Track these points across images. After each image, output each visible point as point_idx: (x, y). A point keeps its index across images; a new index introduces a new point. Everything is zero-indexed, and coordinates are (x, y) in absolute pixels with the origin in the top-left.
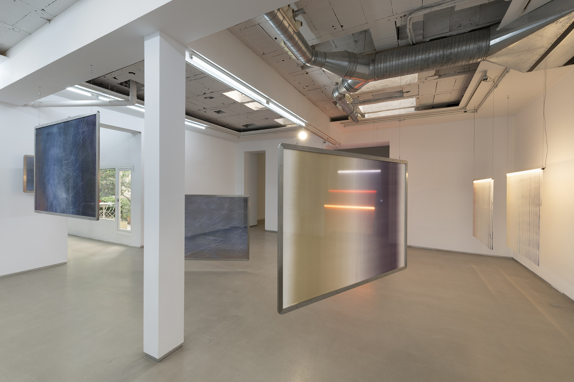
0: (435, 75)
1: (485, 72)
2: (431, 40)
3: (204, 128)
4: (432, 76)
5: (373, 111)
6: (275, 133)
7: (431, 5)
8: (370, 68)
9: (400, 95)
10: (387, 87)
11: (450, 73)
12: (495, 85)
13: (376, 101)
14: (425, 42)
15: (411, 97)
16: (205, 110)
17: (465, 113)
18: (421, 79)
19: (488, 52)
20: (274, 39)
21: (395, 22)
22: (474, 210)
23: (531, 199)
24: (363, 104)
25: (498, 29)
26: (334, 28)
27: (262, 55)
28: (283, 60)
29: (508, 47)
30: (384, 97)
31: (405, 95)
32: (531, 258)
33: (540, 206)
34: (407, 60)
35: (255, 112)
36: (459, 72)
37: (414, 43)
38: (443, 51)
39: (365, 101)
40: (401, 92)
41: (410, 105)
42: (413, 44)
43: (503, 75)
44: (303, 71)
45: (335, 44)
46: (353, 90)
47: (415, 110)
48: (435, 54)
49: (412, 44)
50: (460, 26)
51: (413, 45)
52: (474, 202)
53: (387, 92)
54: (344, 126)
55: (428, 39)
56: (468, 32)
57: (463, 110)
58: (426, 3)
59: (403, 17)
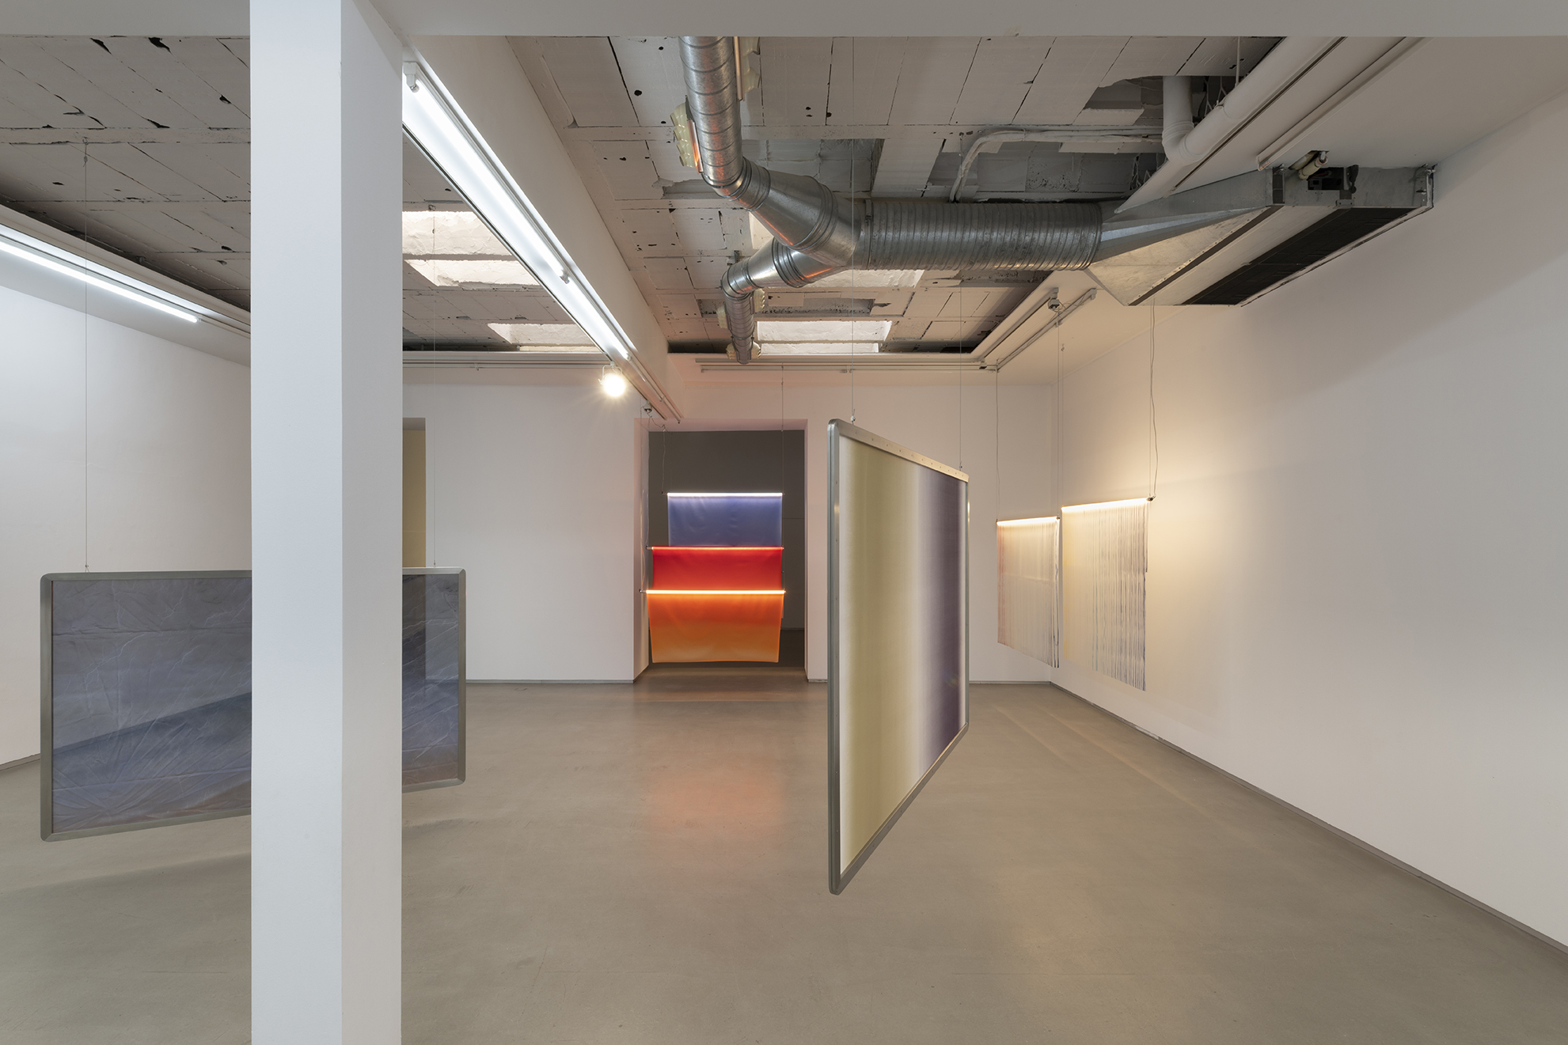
0: (955, 278)
1: (1055, 290)
2: (991, 201)
3: (193, 319)
4: (948, 279)
5: (784, 339)
6: (476, 366)
7: (1027, 127)
8: (862, 234)
9: (861, 308)
10: (847, 285)
11: (982, 278)
12: (1056, 321)
13: (805, 314)
14: (977, 203)
15: (886, 317)
16: (225, 255)
17: (982, 371)
18: (927, 280)
19: (1099, 252)
20: (632, 94)
21: (945, 140)
22: (999, 586)
23: (1123, 559)
24: (770, 317)
25: (1119, 211)
26: (809, 112)
27: (567, 128)
28: (624, 159)
29: (1132, 252)
30: (823, 308)
31: (875, 310)
32: (1126, 676)
33: (1146, 574)
34: (945, 234)
35: (434, 292)
36: (997, 281)
37: (958, 198)
38: (1020, 234)
39: (777, 310)
40: (870, 304)
41: (870, 336)
42: (955, 201)
43: (1077, 303)
44: (665, 203)
45: (768, 150)
46: (799, 280)
47: (881, 350)
48: (1003, 234)
49: (952, 198)
50: (1045, 185)
51: (953, 202)
52: (1001, 568)
53: (842, 297)
54: (703, 370)
55: (985, 197)
56: (1059, 202)
57: (979, 363)
58: (1021, 120)
59: (965, 134)
